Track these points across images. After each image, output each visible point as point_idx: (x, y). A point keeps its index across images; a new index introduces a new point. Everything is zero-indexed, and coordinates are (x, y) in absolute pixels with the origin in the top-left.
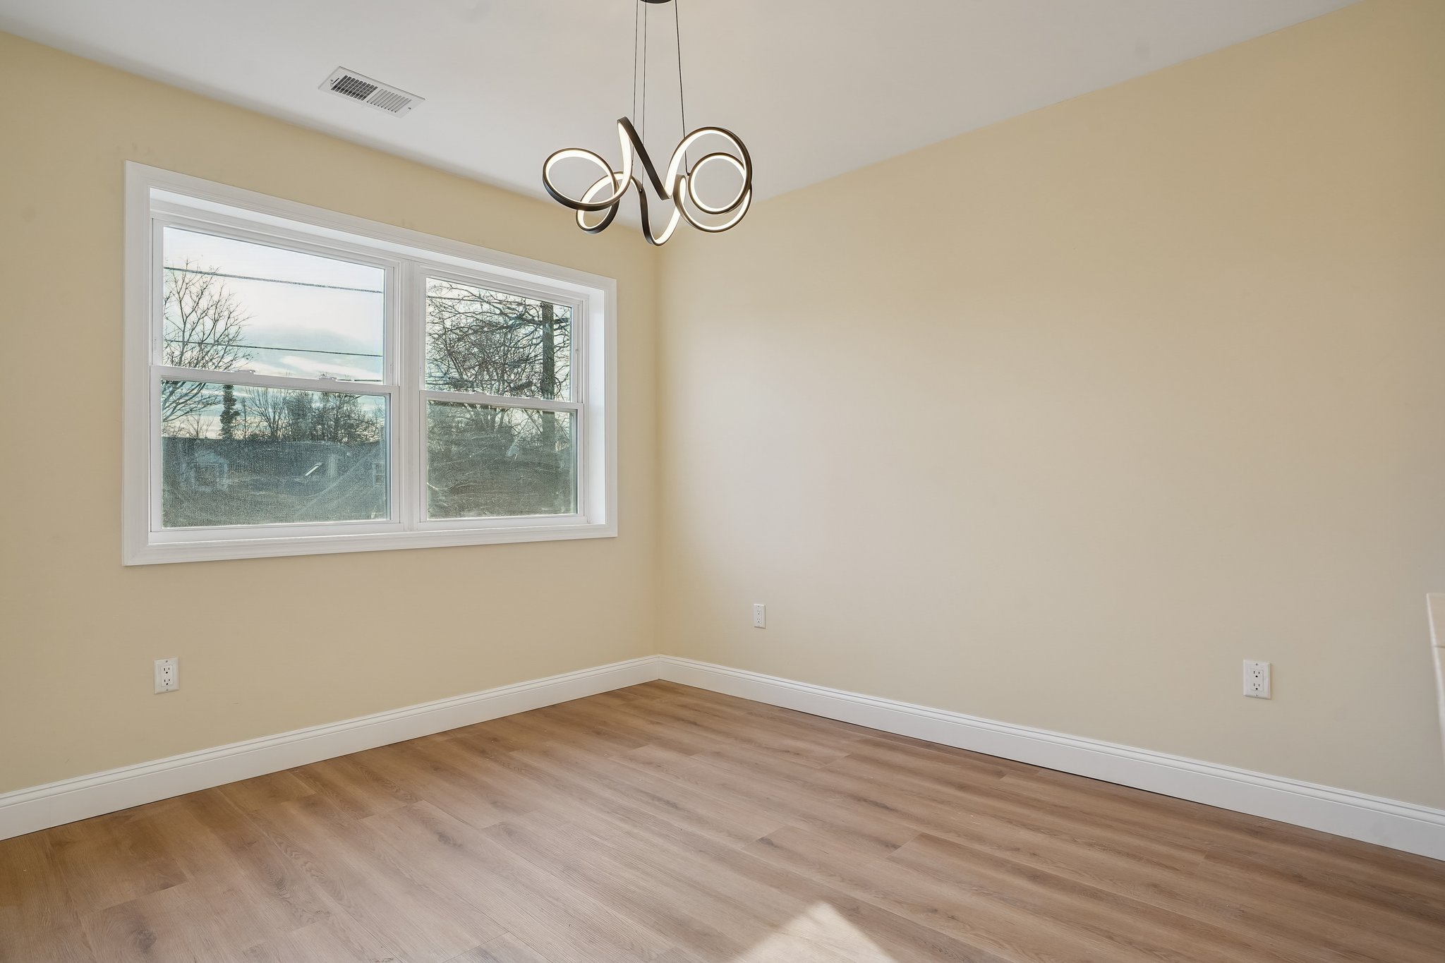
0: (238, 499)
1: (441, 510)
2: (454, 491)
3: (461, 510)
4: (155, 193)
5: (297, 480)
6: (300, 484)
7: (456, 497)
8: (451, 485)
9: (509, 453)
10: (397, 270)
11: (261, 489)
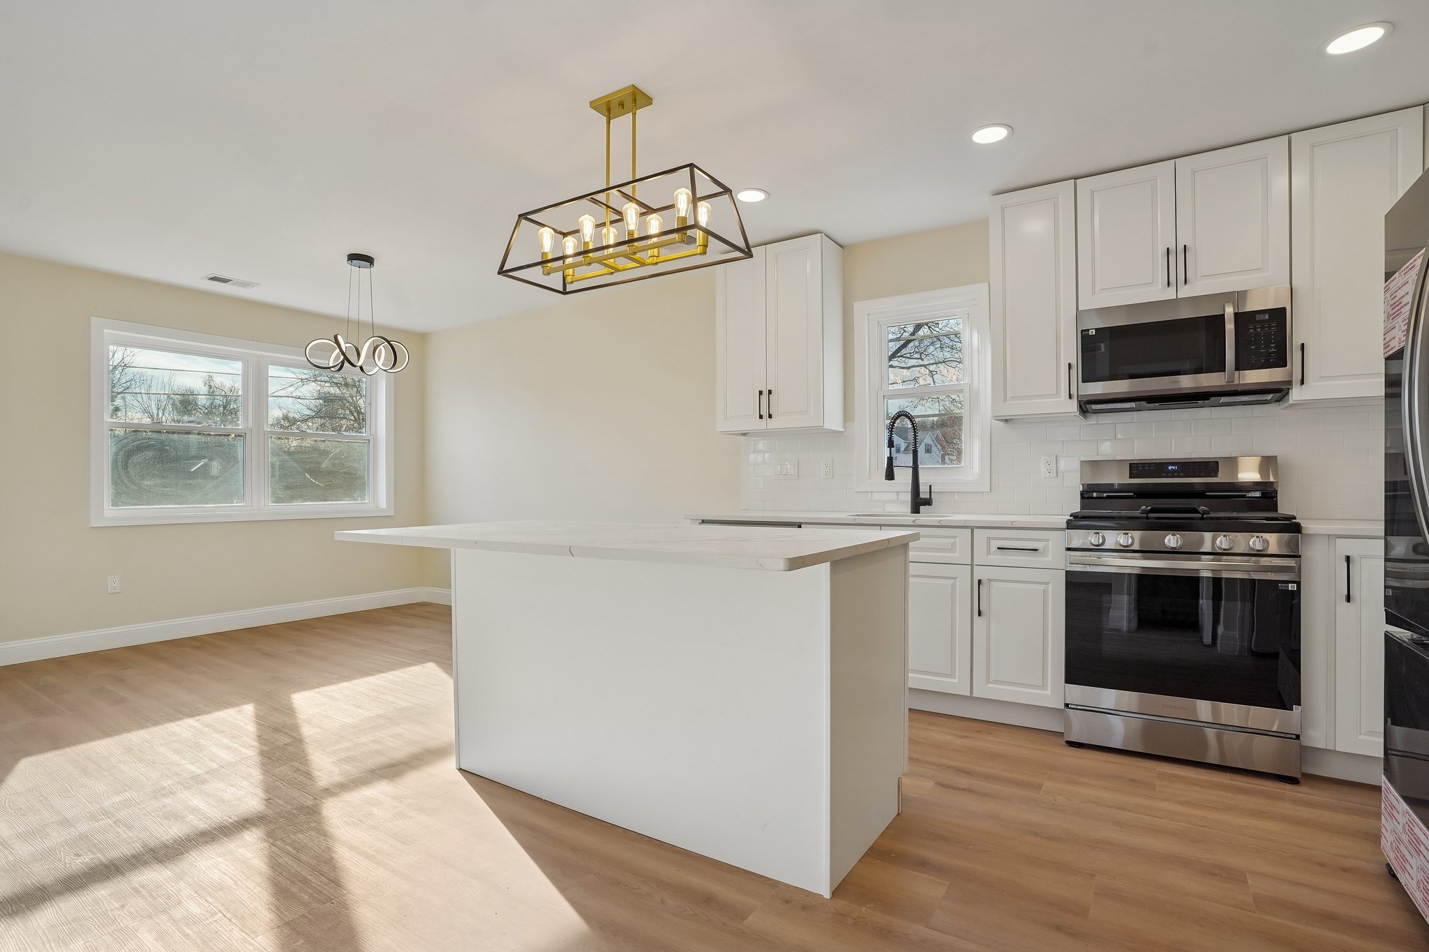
0: (154, 492)
1: (278, 500)
2: (287, 488)
3: (292, 498)
4: (105, 330)
5: (189, 482)
6: (191, 484)
7: (288, 492)
8: (284, 484)
9: (323, 466)
10: (250, 362)
11: (167, 488)
